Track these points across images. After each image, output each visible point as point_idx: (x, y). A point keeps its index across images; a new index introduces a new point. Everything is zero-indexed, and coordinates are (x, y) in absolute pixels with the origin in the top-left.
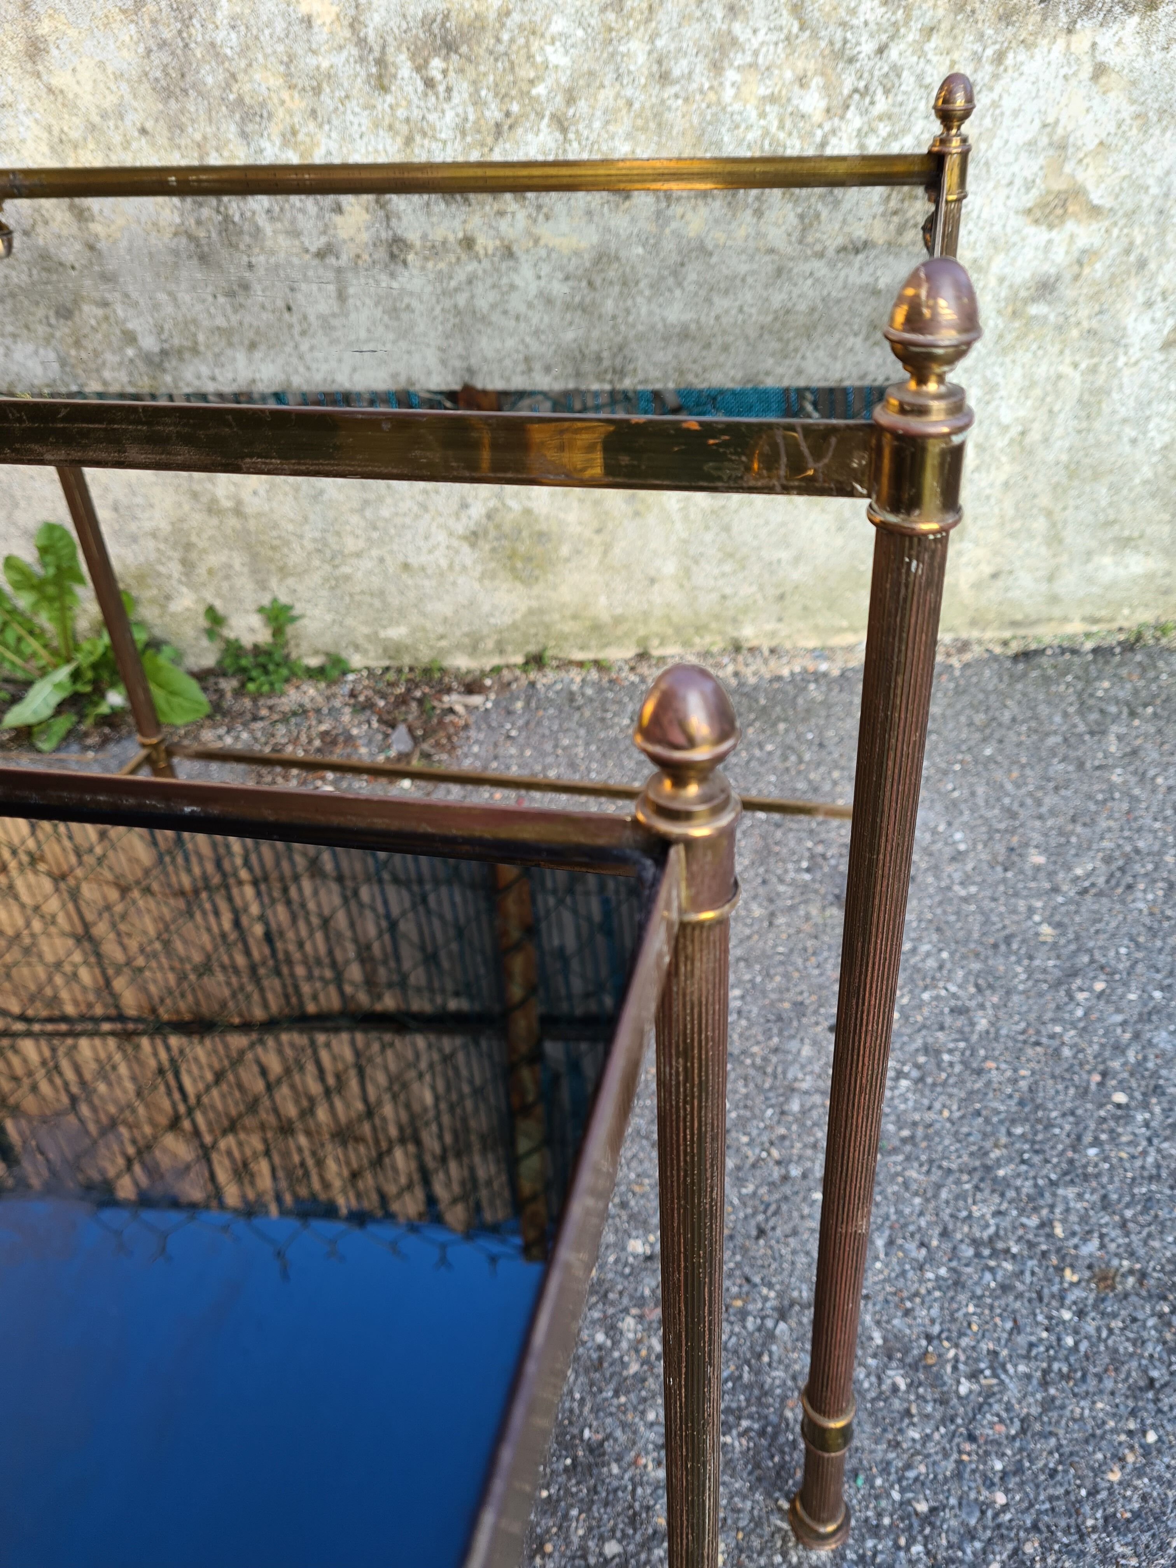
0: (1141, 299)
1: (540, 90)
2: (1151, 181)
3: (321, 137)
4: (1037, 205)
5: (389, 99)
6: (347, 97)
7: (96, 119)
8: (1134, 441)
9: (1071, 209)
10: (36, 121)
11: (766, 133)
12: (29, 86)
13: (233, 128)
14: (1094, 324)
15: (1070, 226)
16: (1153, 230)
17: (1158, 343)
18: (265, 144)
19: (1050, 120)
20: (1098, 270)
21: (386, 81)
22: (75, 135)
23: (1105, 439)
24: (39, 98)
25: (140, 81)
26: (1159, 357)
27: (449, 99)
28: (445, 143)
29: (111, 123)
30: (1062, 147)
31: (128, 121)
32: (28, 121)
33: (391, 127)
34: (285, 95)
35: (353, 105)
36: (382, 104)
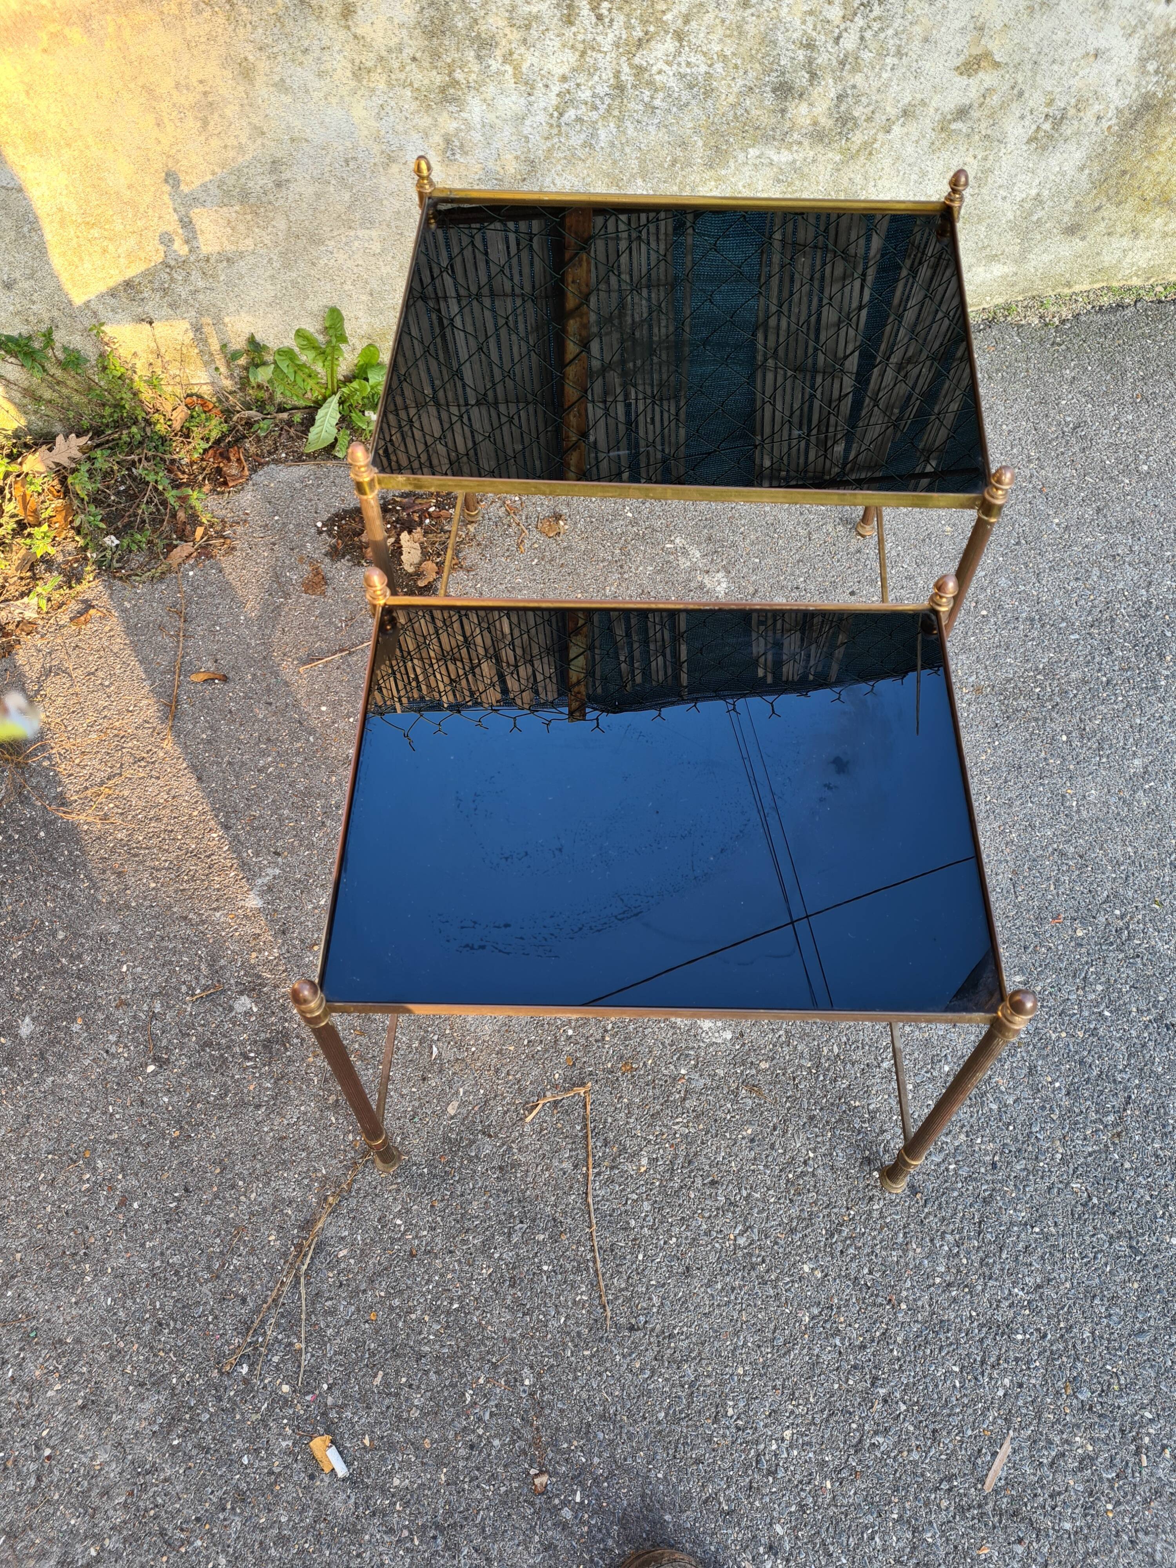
0: (1018, 115)
1: (668, 17)
2: (1031, 46)
3: (528, 56)
4: (963, 64)
5: (574, 29)
6: (547, 30)
7: (384, 54)
8: (1004, 198)
9: (982, 64)
10: (345, 57)
11: (805, 32)
12: (342, 34)
13: (472, 53)
14: (989, 132)
15: (981, 74)
16: (1029, 74)
17: (1025, 140)
18: (491, 62)
19: (976, 14)
20: (994, 100)
21: (572, 18)
22: (369, 64)
23: (987, 198)
24: (348, 42)
25: (415, 28)
26: (1025, 148)
27: (610, 26)
28: (606, 53)
29: (394, 55)
30: (982, 29)
31: (404, 55)
32: (338, 57)
33: (573, 47)
34: (507, 30)
35: (550, 34)
36: (569, 32)
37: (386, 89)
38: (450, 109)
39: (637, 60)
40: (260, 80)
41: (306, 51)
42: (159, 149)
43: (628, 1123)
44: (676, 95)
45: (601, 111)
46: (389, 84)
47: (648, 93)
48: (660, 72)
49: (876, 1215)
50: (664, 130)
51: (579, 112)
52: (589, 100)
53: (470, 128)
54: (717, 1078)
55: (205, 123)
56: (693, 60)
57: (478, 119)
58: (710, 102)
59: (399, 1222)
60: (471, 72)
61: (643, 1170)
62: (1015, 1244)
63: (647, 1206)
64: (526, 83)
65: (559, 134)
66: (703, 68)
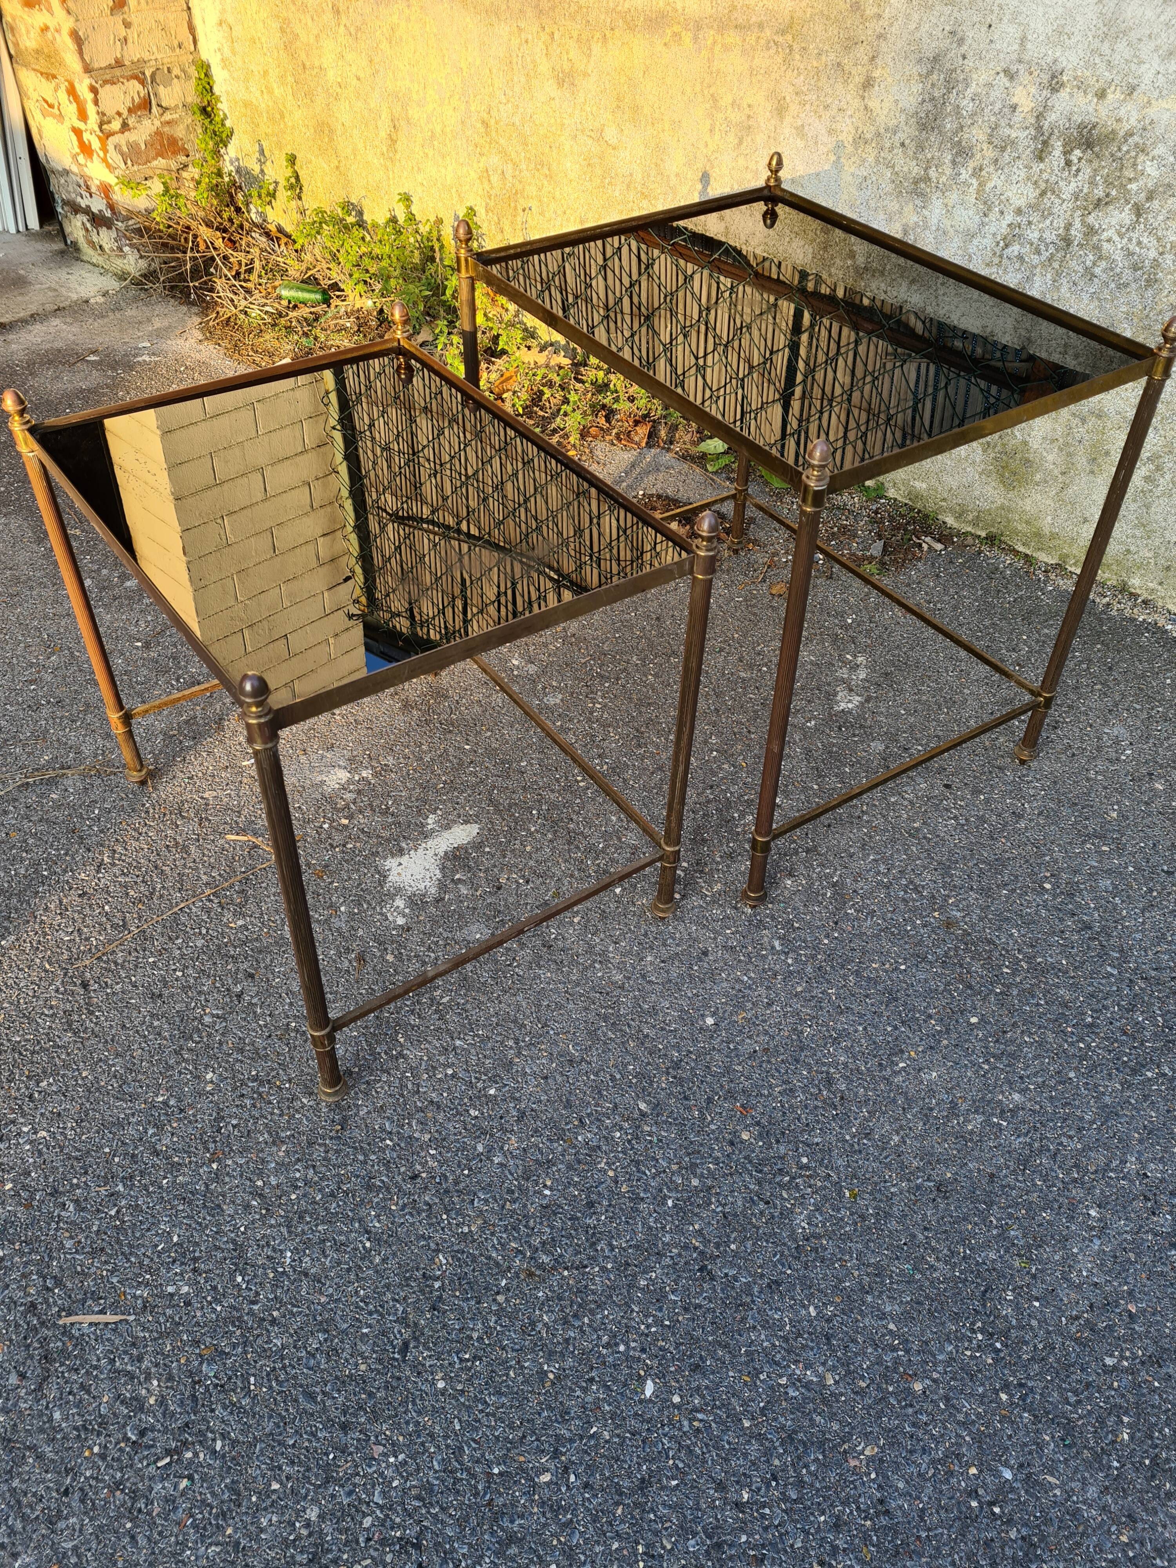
1: (1133, 187)
3: (994, 177)
5: (1042, 166)
6: (1018, 157)
7: (882, 131)
10: (852, 123)
12: (856, 103)
13: (949, 157)
18: (963, 171)
21: (1044, 155)
22: (868, 136)
24: (859, 111)
25: (912, 117)
27: (1076, 176)
28: (1064, 201)
29: (889, 135)
31: (897, 137)
32: (848, 121)
33: (1036, 183)
34: (985, 146)
35: (1019, 163)
36: (1037, 167)
37: (873, 164)
38: (917, 202)
39: (1091, 219)
40: (788, 120)
41: (827, 107)
42: (705, 151)
43: (269, 897)
44: (1118, 270)
45: (1043, 258)
46: (877, 162)
47: (1091, 257)
48: (1109, 241)
49: (297, 1104)
50: (1097, 303)
51: (1023, 251)
52: (1035, 241)
53: (926, 227)
54: (353, 932)
55: (740, 142)
56: (1145, 240)
57: (936, 221)
58: (1149, 293)
59: (96, 812)
60: (943, 173)
61: (232, 925)
62: (341, 1233)
63: (200, 943)
64: (985, 203)
65: (999, 265)
66: (1152, 254)
